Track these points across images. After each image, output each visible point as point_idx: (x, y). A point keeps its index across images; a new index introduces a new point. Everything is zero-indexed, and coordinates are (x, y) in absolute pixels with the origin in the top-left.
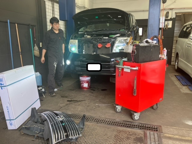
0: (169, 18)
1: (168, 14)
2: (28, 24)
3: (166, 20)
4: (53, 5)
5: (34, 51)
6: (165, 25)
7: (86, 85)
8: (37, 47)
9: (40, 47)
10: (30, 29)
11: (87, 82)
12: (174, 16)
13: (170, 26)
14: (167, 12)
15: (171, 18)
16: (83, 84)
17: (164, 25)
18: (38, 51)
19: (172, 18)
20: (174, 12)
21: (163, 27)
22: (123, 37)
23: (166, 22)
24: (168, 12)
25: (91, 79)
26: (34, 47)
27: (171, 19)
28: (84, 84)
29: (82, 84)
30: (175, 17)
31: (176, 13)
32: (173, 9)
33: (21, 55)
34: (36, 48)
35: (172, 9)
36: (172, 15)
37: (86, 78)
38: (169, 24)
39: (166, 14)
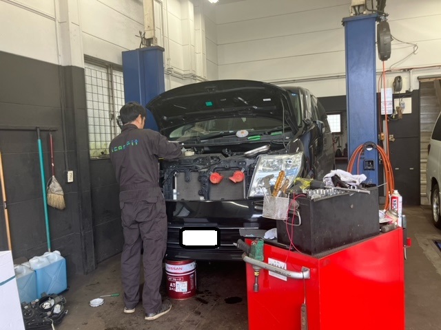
0: (403, 91)
1: (399, 82)
2: (34, 128)
3: (395, 96)
4: (110, 76)
5: (49, 195)
6: (395, 109)
7: (181, 287)
8: (57, 184)
9: (69, 181)
10: (39, 141)
11: (186, 278)
12: (415, 86)
13: (408, 109)
14: (396, 78)
15: (407, 91)
16: (173, 282)
17: (392, 109)
18: (62, 193)
19: (411, 90)
20: (414, 76)
21: (391, 113)
22: (278, 154)
23: (397, 102)
24: (400, 77)
25: (197, 268)
26: (50, 183)
27: (408, 94)
28: (177, 282)
29: (171, 285)
30: (418, 88)
31: (418, 78)
32: (412, 69)
33: (6, 211)
34: (55, 186)
35: (409, 70)
36: (410, 83)
37: (180, 266)
38: (403, 104)
39: (395, 82)
